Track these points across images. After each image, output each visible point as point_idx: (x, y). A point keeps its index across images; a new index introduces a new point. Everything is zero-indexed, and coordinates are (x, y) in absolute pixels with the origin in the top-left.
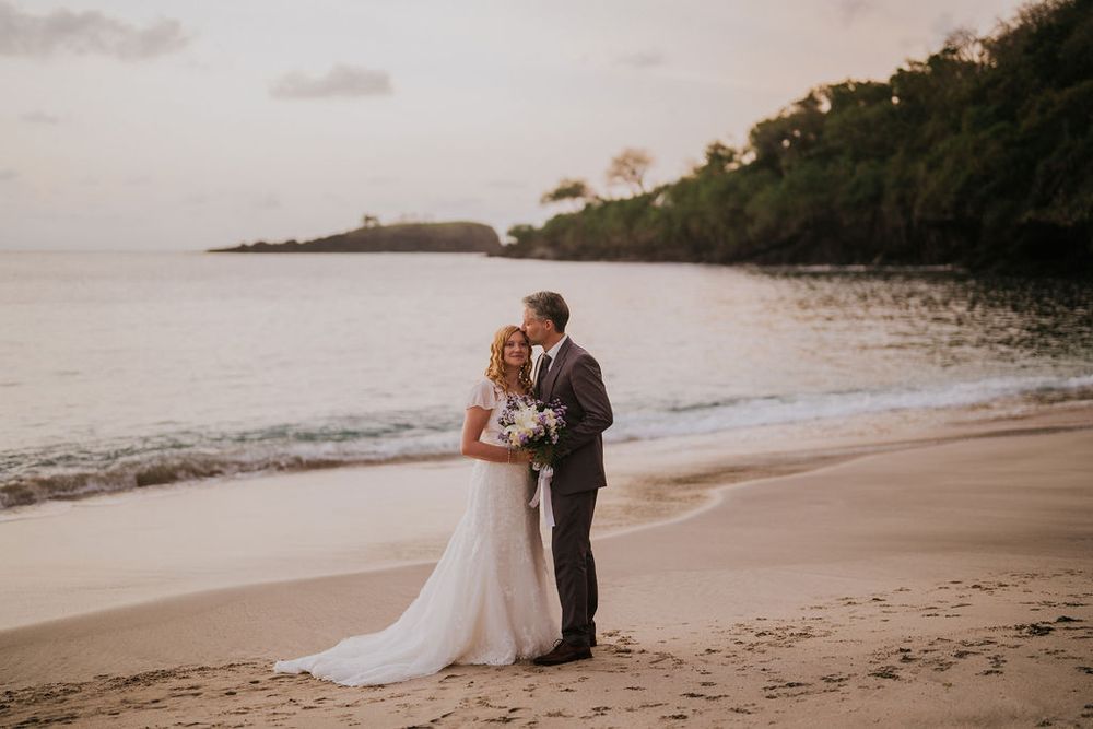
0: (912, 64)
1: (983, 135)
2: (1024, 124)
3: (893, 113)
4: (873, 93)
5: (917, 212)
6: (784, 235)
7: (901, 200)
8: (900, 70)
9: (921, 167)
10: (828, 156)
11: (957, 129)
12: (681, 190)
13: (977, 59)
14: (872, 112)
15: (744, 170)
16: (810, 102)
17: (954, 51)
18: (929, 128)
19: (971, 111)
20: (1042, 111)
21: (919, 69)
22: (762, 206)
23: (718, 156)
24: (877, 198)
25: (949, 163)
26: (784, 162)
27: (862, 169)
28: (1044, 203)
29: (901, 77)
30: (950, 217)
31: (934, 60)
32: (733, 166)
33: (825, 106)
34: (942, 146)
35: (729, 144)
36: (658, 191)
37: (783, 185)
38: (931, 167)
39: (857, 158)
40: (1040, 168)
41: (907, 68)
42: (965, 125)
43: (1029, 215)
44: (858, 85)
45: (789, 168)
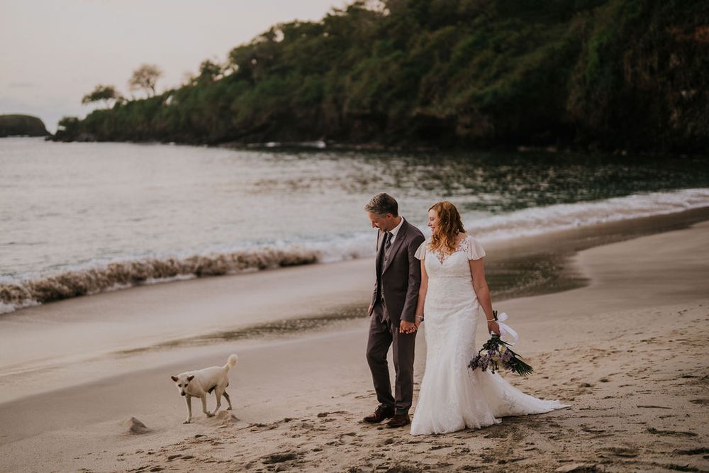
0: (336, 10)
1: (387, 59)
2: (414, 52)
3: (326, 43)
4: (311, 29)
5: (346, 109)
6: (257, 124)
7: (335, 101)
8: (329, 15)
9: (346, 79)
10: (284, 71)
11: (369, 55)
12: (184, 94)
13: (376, 9)
14: (314, 42)
15: (227, 80)
16: (270, 35)
17: (362, 4)
18: (352, 52)
19: (378, 43)
20: (423, 44)
21: (340, 14)
22: (243, 104)
23: (209, 70)
24: (319, 99)
25: (365, 77)
26: (255, 75)
27: (309, 80)
28: (426, 103)
29: (329, 20)
30: (368, 111)
31: (350, 9)
32: (220, 77)
33: (280, 37)
34: (361, 65)
35: (216, 62)
36: (167, 94)
37: (257, 90)
38: (354, 79)
39: (305, 72)
40: (424, 80)
41: (333, 13)
42: (374, 52)
43: (417, 111)
44: (303, 24)
45: (259, 79)
